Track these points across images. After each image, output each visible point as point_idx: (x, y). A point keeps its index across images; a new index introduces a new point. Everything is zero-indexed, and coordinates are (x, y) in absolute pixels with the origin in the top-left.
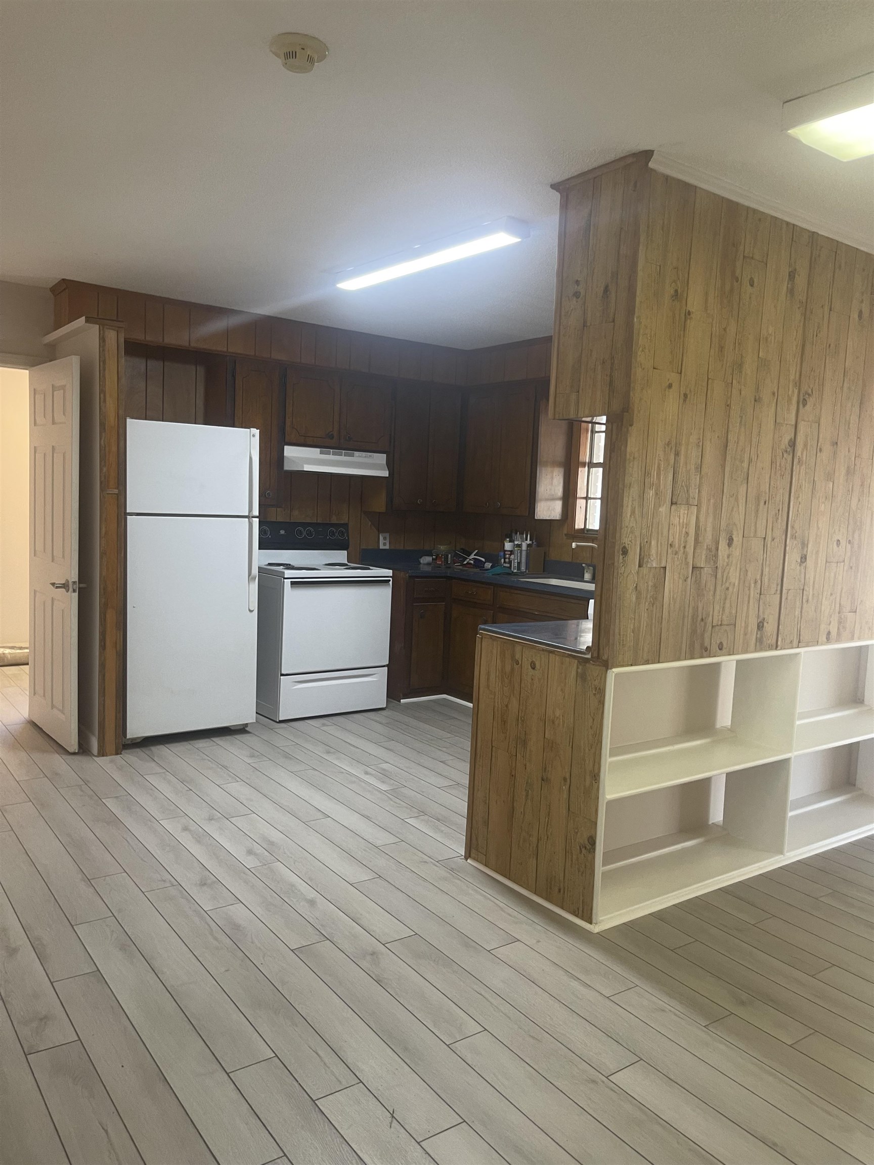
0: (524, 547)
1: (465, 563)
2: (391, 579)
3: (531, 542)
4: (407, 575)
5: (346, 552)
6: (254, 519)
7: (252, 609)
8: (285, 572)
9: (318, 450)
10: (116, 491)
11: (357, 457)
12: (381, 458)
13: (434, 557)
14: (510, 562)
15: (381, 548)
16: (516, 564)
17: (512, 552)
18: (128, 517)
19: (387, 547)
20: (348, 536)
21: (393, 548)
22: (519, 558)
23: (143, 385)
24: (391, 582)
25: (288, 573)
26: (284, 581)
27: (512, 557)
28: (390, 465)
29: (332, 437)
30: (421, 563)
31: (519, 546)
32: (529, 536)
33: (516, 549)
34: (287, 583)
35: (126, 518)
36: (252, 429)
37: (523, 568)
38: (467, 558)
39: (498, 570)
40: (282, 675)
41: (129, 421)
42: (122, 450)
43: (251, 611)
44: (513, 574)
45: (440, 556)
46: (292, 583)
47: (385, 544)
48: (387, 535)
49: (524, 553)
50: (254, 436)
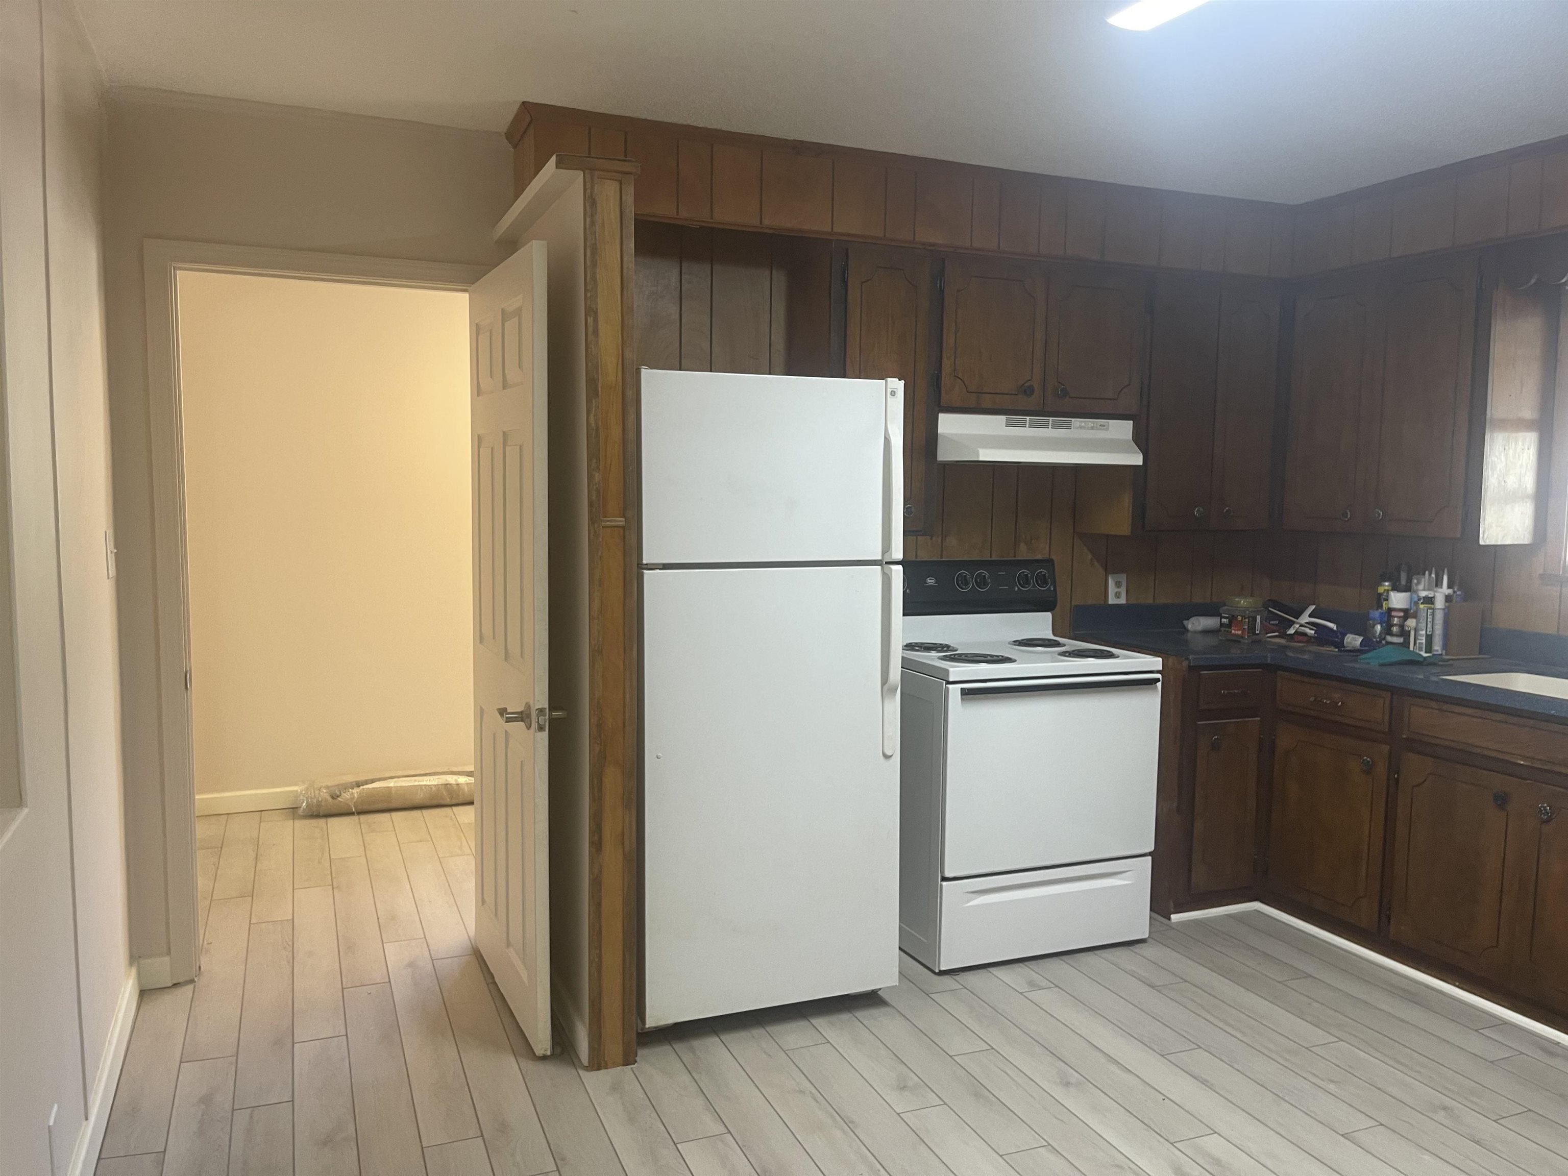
0: (1440, 603)
1: (1291, 631)
2: (1159, 676)
3: (1450, 591)
4: (1185, 664)
5: (1048, 615)
6: (894, 567)
7: (889, 753)
8: (951, 670)
9: (1003, 418)
10: (621, 521)
11: (1077, 428)
12: (1123, 429)
13: (1224, 620)
14: (1404, 634)
15: (1110, 602)
16: (1424, 638)
17: (1407, 614)
18: (645, 571)
19: (1123, 601)
20: (1054, 583)
21: (1132, 601)
22: (1429, 625)
23: (674, 310)
24: (1159, 684)
25: (957, 671)
26: (947, 690)
27: (1411, 623)
28: (1140, 440)
29: (1028, 391)
30: (1187, 631)
31: (1430, 601)
32: (1445, 578)
33: (1422, 606)
34: (955, 691)
35: (642, 574)
36: (889, 379)
37: (1437, 647)
38: (1294, 623)
39: (1386, 654)
40: (945, 879)
41: (645, 372)
42: (631, 435)
43: (887, 757)
44: (1416, 663)
45: (1239, 618)
46: (965, 693)
47: (1118, 595)
48: (1123, 578)
49: (1439, 616)
50: (893, 393)
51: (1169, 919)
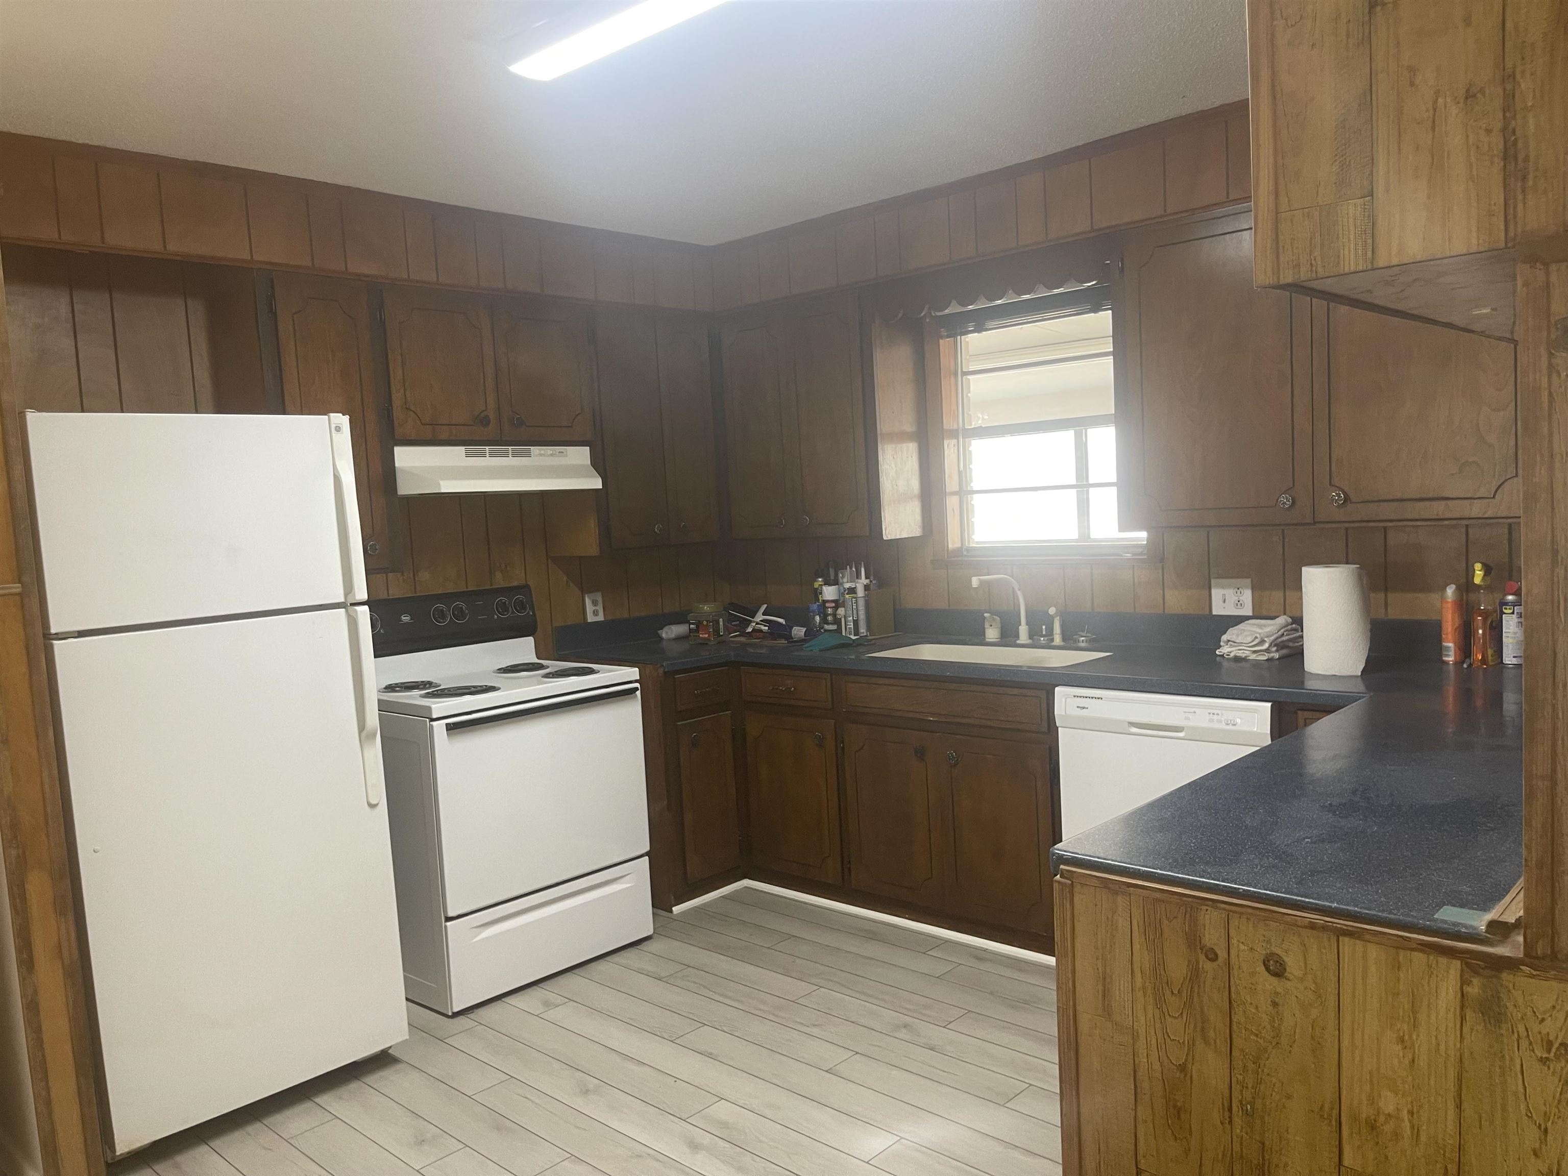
0: (861, 592)
1: (750, 630)
2: (637, 685)
3: (867, 581)
4: (661, 671)
5: (531, 639)
6: (359, 608)
7: (373, 802)
8: (433, 706)
9: (461, 449)
10: (16, 588)
11: (537, 456)
12: (580, 455)
13: (692, 626)
14: (837, 622)
15: (589, 620)
16: (852, 624)
17: (837, 604)
18: (55, 642)
19: (601, 618)
20: (532, 608)
21: (610, 618)
22: (855, 612)
24: (638, 693)
25: (440, 707)
26: (431, 726)
27: (841, 611)
28: (598, 464)
29: (484, 421)
30: (661, 639)
31: (852, 591)
32: (863, 570)
33: (847, 596)
34: (439, 727)
35: (52, 646)
36: (332, 415)
37: (863, 630)
38: (751, 622)
39: (825, 641)
40: (449, 919)
41: (32, 417)
42: (20, 488)
43: (372, 806)
44: (847, 645)
45: (705, 623)
46: (450, 728)
47: (595, 613)
48: (599, 597)
49: (861, 603)
50: (338, 429)
51: (671, 912)
